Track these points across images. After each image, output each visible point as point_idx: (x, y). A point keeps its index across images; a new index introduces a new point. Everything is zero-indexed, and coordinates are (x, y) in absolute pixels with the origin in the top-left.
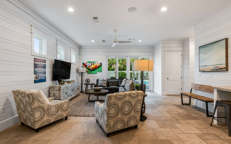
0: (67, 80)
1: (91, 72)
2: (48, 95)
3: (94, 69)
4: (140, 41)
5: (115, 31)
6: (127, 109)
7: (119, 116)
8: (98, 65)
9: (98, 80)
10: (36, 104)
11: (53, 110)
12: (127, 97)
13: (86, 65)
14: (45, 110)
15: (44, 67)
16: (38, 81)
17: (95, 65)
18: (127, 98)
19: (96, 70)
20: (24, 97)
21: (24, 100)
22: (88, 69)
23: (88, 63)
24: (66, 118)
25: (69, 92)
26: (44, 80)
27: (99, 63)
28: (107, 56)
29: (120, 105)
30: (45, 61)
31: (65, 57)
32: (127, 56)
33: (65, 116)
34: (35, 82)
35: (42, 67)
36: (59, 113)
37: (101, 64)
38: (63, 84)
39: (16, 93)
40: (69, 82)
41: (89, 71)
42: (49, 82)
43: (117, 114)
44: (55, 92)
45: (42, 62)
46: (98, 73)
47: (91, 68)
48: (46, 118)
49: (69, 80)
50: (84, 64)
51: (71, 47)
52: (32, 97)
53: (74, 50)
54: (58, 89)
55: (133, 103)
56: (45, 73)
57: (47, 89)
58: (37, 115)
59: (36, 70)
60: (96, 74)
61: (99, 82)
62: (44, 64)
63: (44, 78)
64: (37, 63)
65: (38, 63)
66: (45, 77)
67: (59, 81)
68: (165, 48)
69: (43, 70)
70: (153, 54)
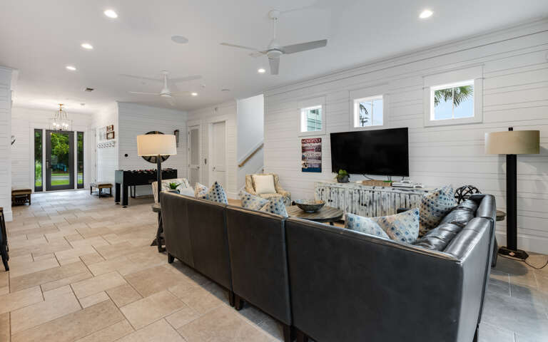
15: (319, 149)
16: (308, 169)
26: (319, 170)
30: (319, 140)
34: (304, 170)
35: (313, 150)
42: (326, 174)
45: (314, 142)
56: (320, 158)
59: (304, 154)
62: (319, 144)
63: (317, 167)
64: (305, 145)
66: (320, 165)
69: (315, 153)
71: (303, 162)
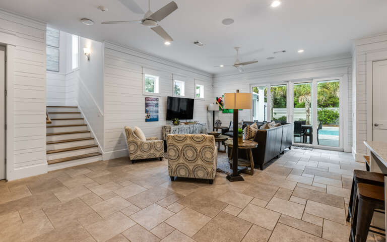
1: (227, 111)
4: (301, 51)
5: (237, 48)
6: (190, 154)
7: (181, 161)
9: (230, 123)
10: (131, 139)
11: (146, 147)
12: (188, 139)
13: (221, 101)
14: (139, 146)
15: (157, 105)
16: (150, 120)
18: (188, 142)
23: (224, 98)
26: (157, 120)
28: (250, 85)
29: (180, 148)
30: (157, 100)
31: (186, 92)
32: (288, 82)
34: (147, 120)
35: (153, 106)
36: (152, 151)
38: (176, 125)
40: (188, 123)
42: (162, 122)
43: (179, 157)
44: (166, 132)
45: (154, 101)
50: (218, 99)
51: (196, 78)
52: (128, 132)
53: (201, 81)
54: (168, 130)
55: (199, 149)
56: (157, 112)
57: (161, 129)
58: (132, 148)
59: (148, 108)
62: (157, 102)
63: (156, 117)
64: (148, 102)
66: (158, 116)
67: (174, 121)
68: (366, 54)
69: (155, 109)
70: (348, 71)
71: (146, 115)
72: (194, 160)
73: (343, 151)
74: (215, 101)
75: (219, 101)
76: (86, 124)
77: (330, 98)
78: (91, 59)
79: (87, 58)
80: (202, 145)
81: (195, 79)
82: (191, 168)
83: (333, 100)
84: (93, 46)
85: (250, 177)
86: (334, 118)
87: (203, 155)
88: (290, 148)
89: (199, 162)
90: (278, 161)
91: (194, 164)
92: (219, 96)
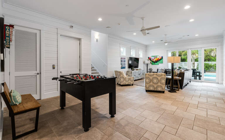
0: (136, 69)
1: (154, 64)
2: (126, 74)
3: (156, 62)
5: (166, 35)
6: (155, 81)
7: (151, 83)
8: (160, 58)
9: (158, 70)
10: (121, 76)
11: (127, 79)
12: (155, 75)
13: (151, 59)
14: (125, 79)
15: (125, 61)
16: (122, 68)
17: (157, 58)
18: (155, 76)
19: (158, 62)
20: (118, 73)
21: (118, 74)
22: (152, 61)
23: (152, 57)
24: (133, 85)
25: (137, 75)
27: (160, 57)
30: (125, 59)
31: (135, 55)
32: (188, 49)
33: (132, 83)
34: (121, 68)
36: (130, 81)
37: (162, 57)
38: (133, 70)
39: (116, 72)
40: (137, 70)
41: (153, 63)
42: (127, 69)
44: (129, 74)
46: (160, 64)
47: (154, 60)
48: (124, 82)
49: (138, 68)
50: (149, 58)
52: (120, 73)
53: (142, 49)
54: (130, 73)
55: (159, 79)
56: (125, 64)
57: (126, 72)
58: (122, 80)
60: (158, 65)
61: (159, 71)
63: (125, 67)
65: (122, 60)
67: (132, 69)
70: (221, 44)
71: (121, 65)
72: (157, 83)
73: (218, 83)
74: (148, 59)
75: (150, 59)
76: (95, 69)
77: (207, 56)
78: (98, 41)
79: (96, 40)
80: (161, 77)
81: (139, 48)
82: (155, 86)
83: (209, 57)
84: (99, 35)
85: (178, 91)
86: (209, 67)
87: (161, 81)
88: (190, 82)
89: (159, 84)
90: (187, 86)
91: (156, 85)
92: (150, 56)
